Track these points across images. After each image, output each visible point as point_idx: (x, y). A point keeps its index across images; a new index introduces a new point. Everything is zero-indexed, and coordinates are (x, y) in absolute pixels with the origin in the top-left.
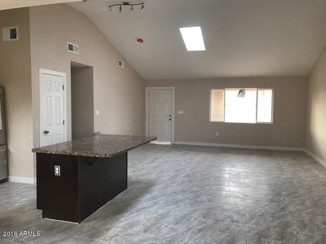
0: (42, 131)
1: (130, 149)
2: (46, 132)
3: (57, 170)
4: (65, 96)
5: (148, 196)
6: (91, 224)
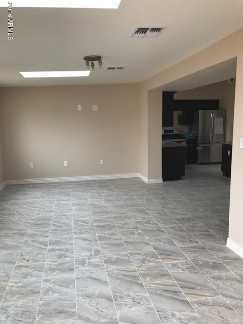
3: (229, 153)
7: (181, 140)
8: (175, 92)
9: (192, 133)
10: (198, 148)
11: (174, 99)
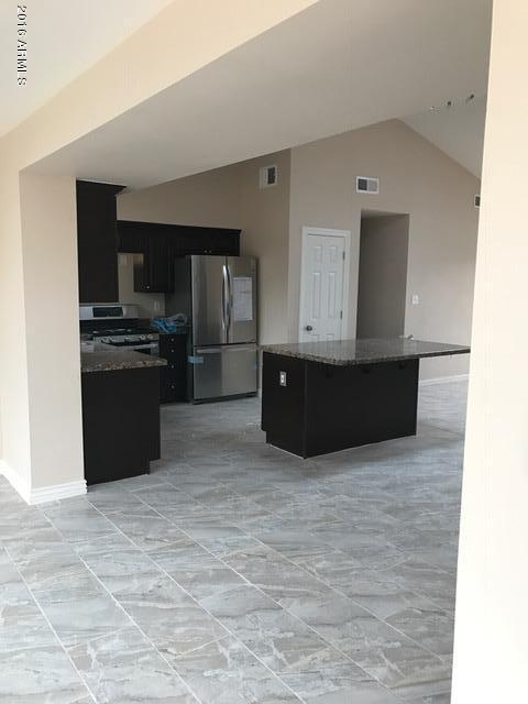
0: (302, 325)
1: (426, 356)
2: (309, 329)
3: (283, 378)
4: (347, 275)
5: (442, 451)
6: (319, 463)
7: (143, 337)
8: (119, 189)
9: (176, 317)
10: (192, 360)
11: (119, 218)
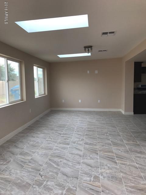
8: (142, 62)
11: (142, 66)
